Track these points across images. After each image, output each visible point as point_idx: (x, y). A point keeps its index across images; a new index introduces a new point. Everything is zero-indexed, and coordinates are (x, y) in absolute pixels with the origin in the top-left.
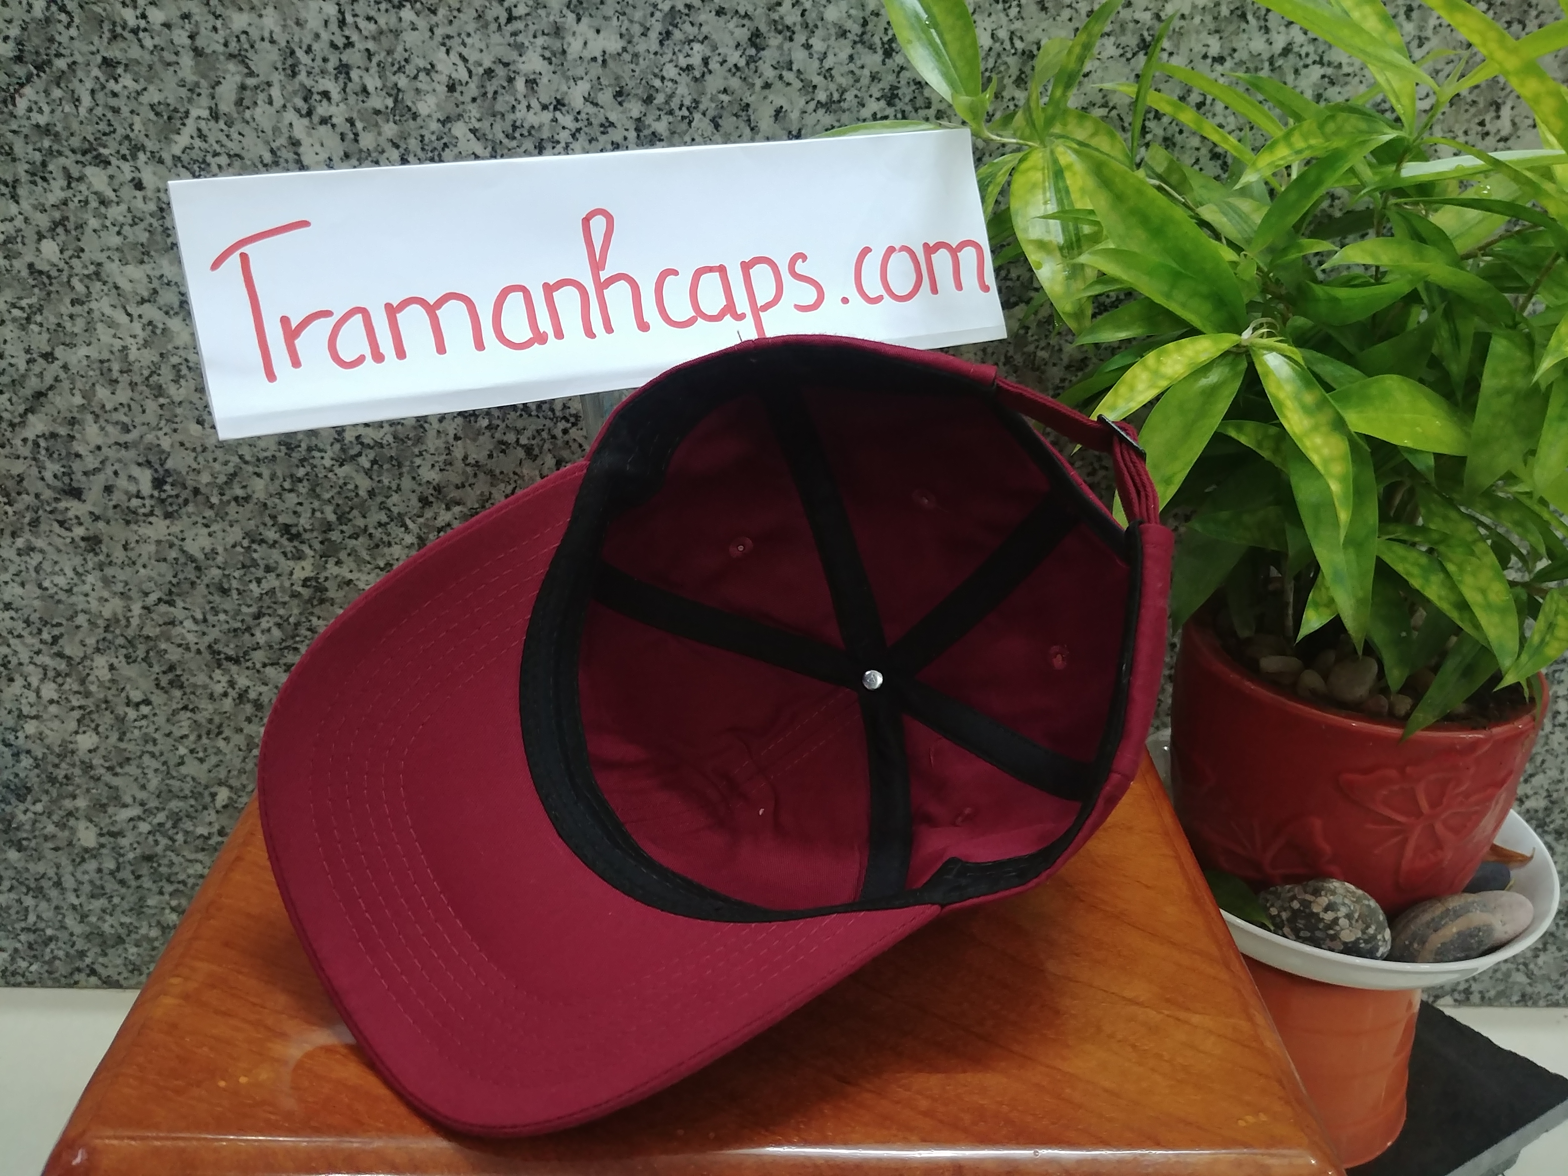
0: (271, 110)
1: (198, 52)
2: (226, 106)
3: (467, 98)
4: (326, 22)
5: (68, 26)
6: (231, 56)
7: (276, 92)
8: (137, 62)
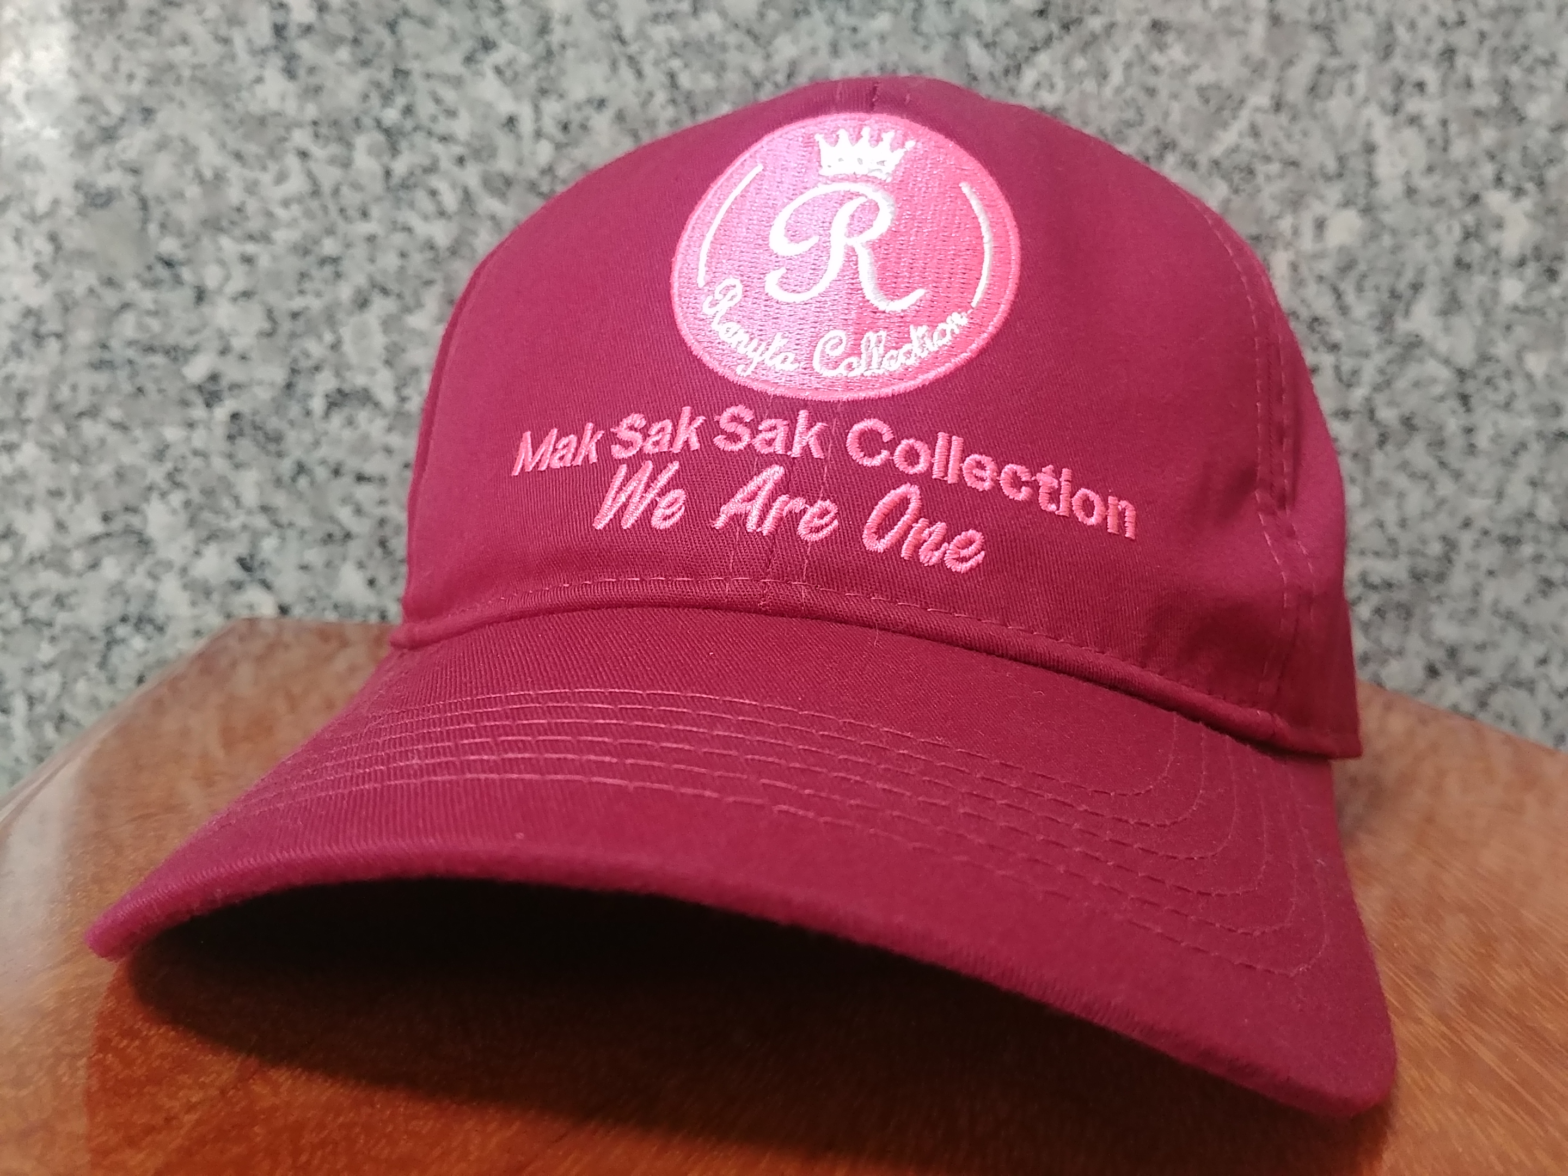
0: (1348, 103)
2: (1295, 94)
6: (1316, 28)
7: (1360, 79)
8: (1194, 27)
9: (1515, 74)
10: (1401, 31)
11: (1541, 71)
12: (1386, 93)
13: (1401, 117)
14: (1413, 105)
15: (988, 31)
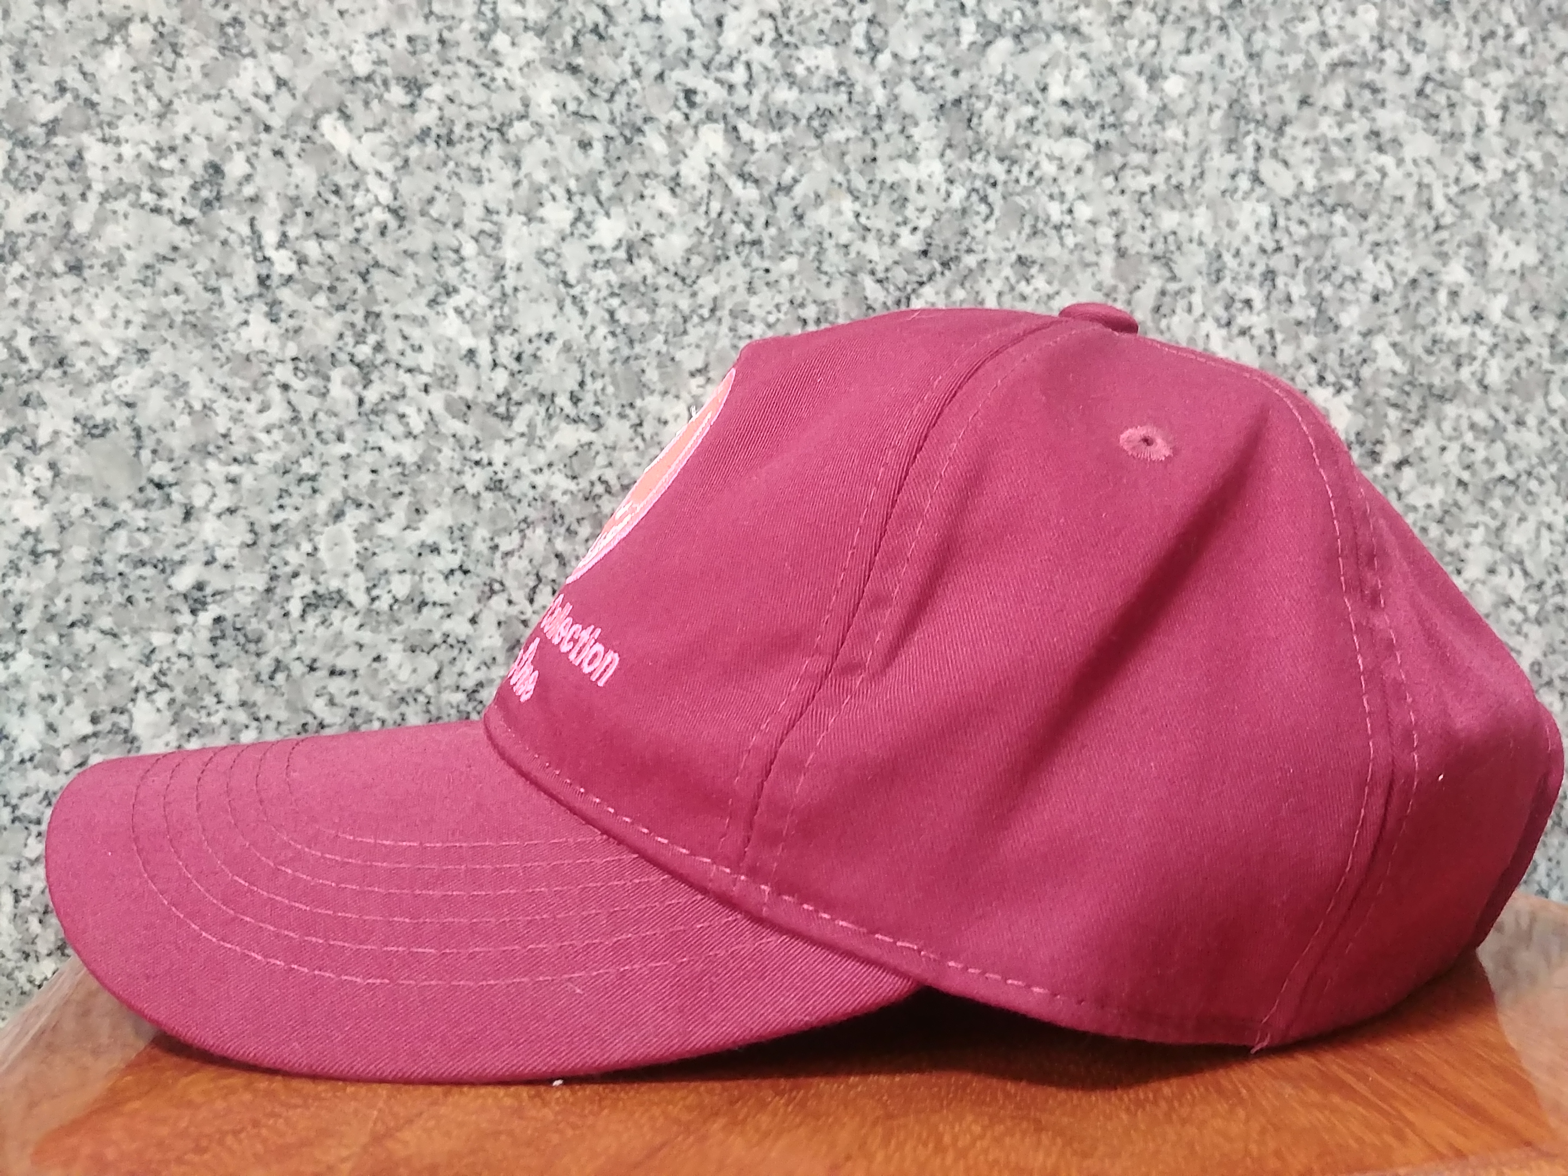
0: (1190, 319)
1: (1121, 253)
3: (1391, 310)
4: (1258, 225)
5: (987, 218)
6: (1156, 258)
7: (1196, 299)
8: (1054, 261)
9: (1328, 290)
10: (1227, 258)
11: (1348, 285)
12: (1219, 310)
13: (1235, 330)
14: (1243, 319)
15: (880, 269)
